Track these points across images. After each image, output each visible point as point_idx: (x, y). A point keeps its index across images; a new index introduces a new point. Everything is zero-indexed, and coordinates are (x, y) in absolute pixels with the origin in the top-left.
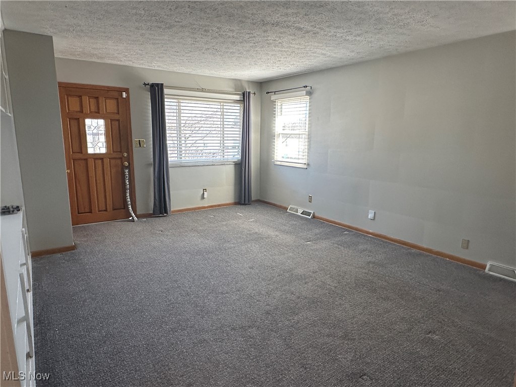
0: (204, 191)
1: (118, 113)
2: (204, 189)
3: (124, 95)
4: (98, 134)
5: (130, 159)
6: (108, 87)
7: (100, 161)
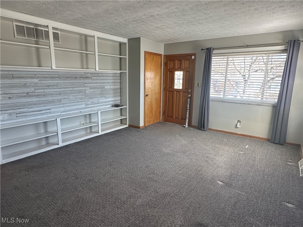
0: (238, 122)
1: (189, 68)
2: (238, 121)
3: (193, 57)
4: (179, 79)
5: (192, 93)
6: (186, 54)
7: (179, 93)
